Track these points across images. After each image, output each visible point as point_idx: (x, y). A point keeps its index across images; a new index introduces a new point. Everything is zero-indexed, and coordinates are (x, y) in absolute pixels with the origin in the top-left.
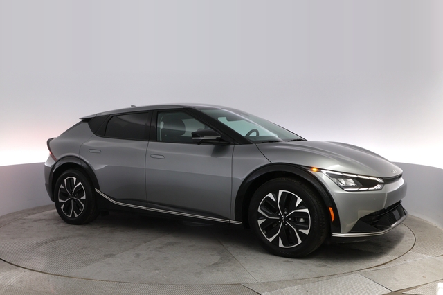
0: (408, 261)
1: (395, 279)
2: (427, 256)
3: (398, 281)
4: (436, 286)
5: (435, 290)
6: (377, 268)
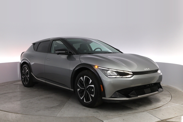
0: (168, 107)
1: (162, 114)
2: (177, 104)
3: (164, 115)
4: (181, 118)
5: (181, 119)
6: (155, 110)
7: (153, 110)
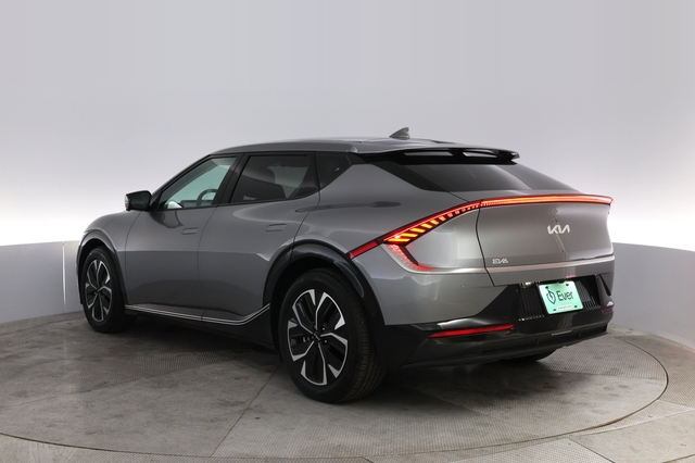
7: (592, 431)
